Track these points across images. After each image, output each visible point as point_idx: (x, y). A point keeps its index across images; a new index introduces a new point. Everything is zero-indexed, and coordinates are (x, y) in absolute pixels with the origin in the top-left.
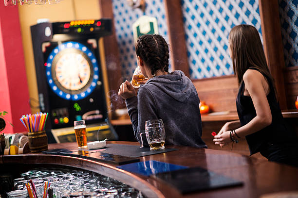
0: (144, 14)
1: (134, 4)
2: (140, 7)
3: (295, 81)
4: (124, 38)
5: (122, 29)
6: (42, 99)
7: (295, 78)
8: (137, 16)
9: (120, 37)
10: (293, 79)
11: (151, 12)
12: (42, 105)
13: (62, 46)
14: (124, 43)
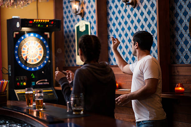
0: (83, 19)
1: (77, 12)
2: (81, 14)
3: (176, 74)
4: (68, 33)
5: (68, 27)
6: (10, 69)
7: (176, 71)
8: (78, 20)
9: (66, 32)
10: (174, 72)
11: (87, 18)
12: (10, 72)
13: (27, 35)
14: (68, 37)
